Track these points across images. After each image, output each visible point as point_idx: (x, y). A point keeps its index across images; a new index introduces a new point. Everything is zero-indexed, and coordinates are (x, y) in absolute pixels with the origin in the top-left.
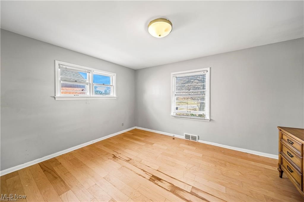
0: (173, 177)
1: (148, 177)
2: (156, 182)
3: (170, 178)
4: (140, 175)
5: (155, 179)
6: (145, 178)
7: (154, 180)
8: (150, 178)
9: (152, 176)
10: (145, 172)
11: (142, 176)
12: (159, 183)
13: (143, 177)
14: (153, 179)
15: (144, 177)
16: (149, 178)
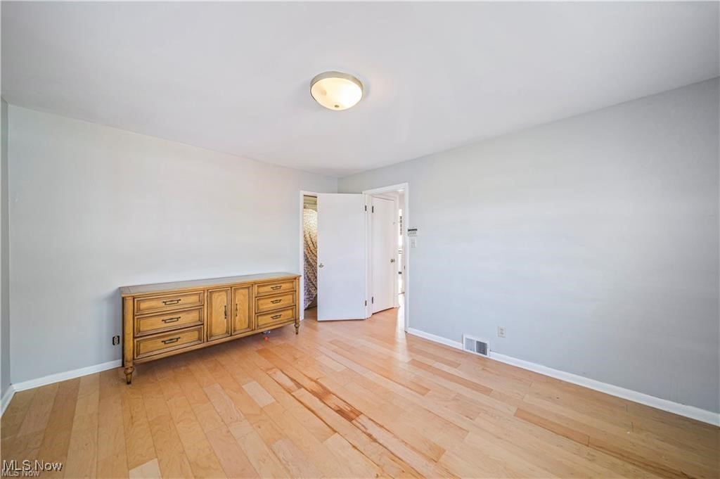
0: (310, 412)
1: (362, 420)
2: (349, 409)
3: (317, 412)
4: (382, 426)
5: (348, 415)
6: (370, 419)
7: (351, 411)
8: (358, 416)
9: (354, 421)
10: (368, 431)
11: (377, 424)
12: (342, 406)
13: (372, 420)
14: (352, 415)
15: (371, 422)
16: (360, 416)
